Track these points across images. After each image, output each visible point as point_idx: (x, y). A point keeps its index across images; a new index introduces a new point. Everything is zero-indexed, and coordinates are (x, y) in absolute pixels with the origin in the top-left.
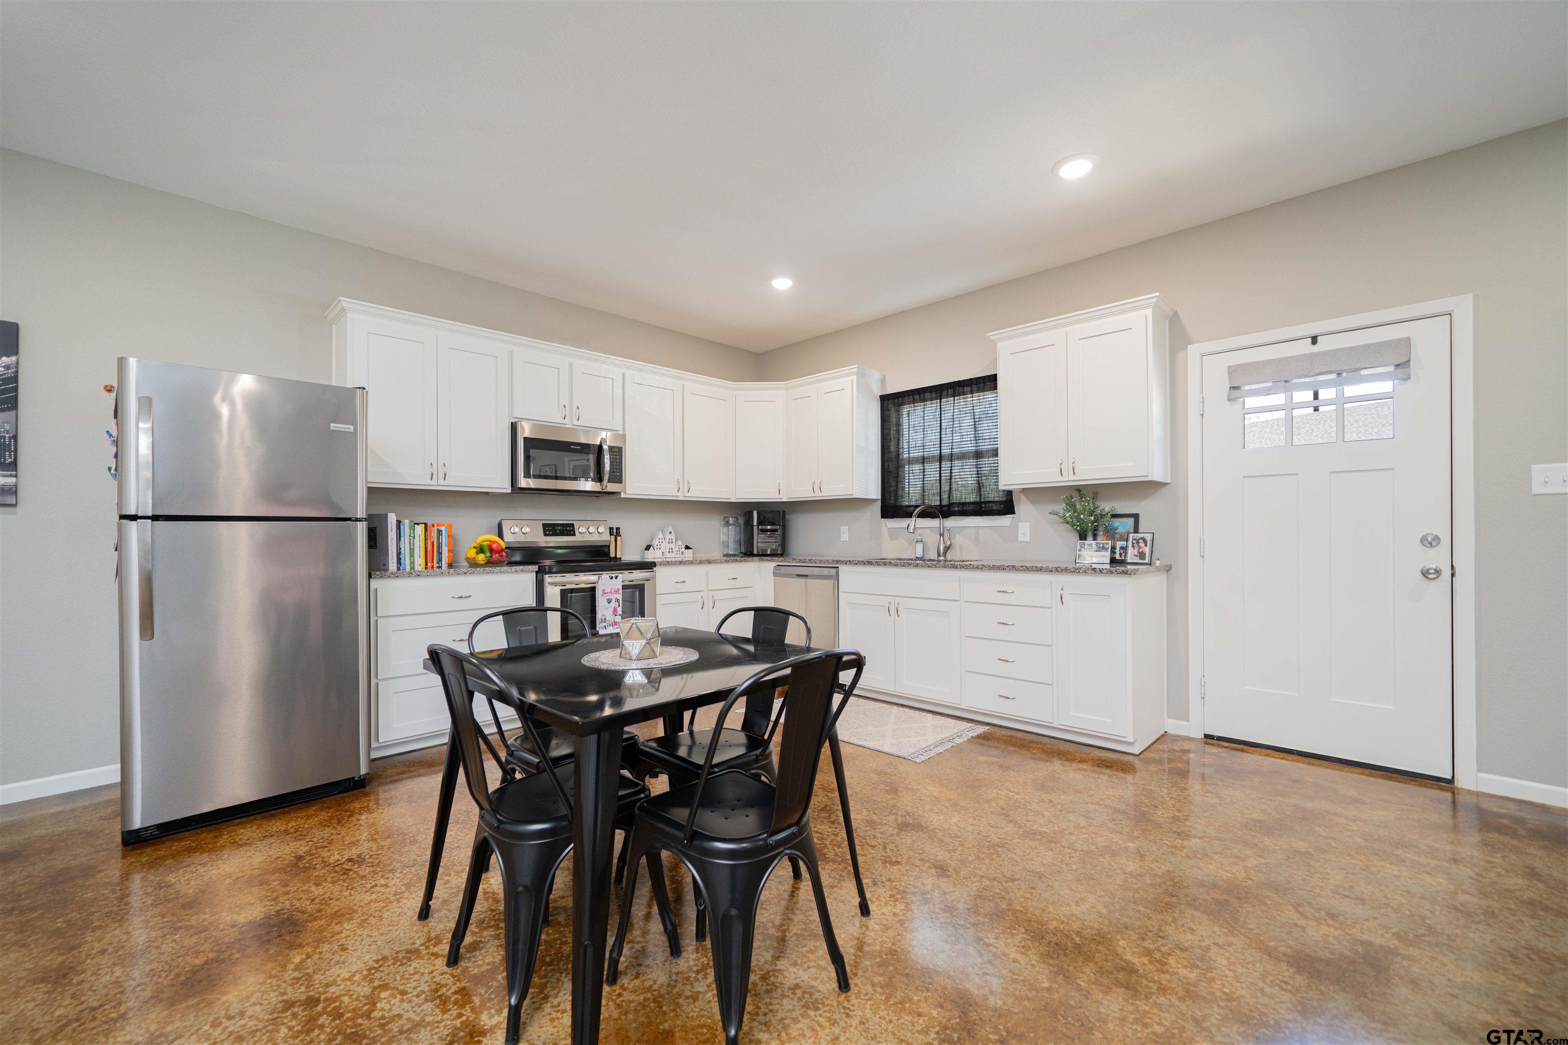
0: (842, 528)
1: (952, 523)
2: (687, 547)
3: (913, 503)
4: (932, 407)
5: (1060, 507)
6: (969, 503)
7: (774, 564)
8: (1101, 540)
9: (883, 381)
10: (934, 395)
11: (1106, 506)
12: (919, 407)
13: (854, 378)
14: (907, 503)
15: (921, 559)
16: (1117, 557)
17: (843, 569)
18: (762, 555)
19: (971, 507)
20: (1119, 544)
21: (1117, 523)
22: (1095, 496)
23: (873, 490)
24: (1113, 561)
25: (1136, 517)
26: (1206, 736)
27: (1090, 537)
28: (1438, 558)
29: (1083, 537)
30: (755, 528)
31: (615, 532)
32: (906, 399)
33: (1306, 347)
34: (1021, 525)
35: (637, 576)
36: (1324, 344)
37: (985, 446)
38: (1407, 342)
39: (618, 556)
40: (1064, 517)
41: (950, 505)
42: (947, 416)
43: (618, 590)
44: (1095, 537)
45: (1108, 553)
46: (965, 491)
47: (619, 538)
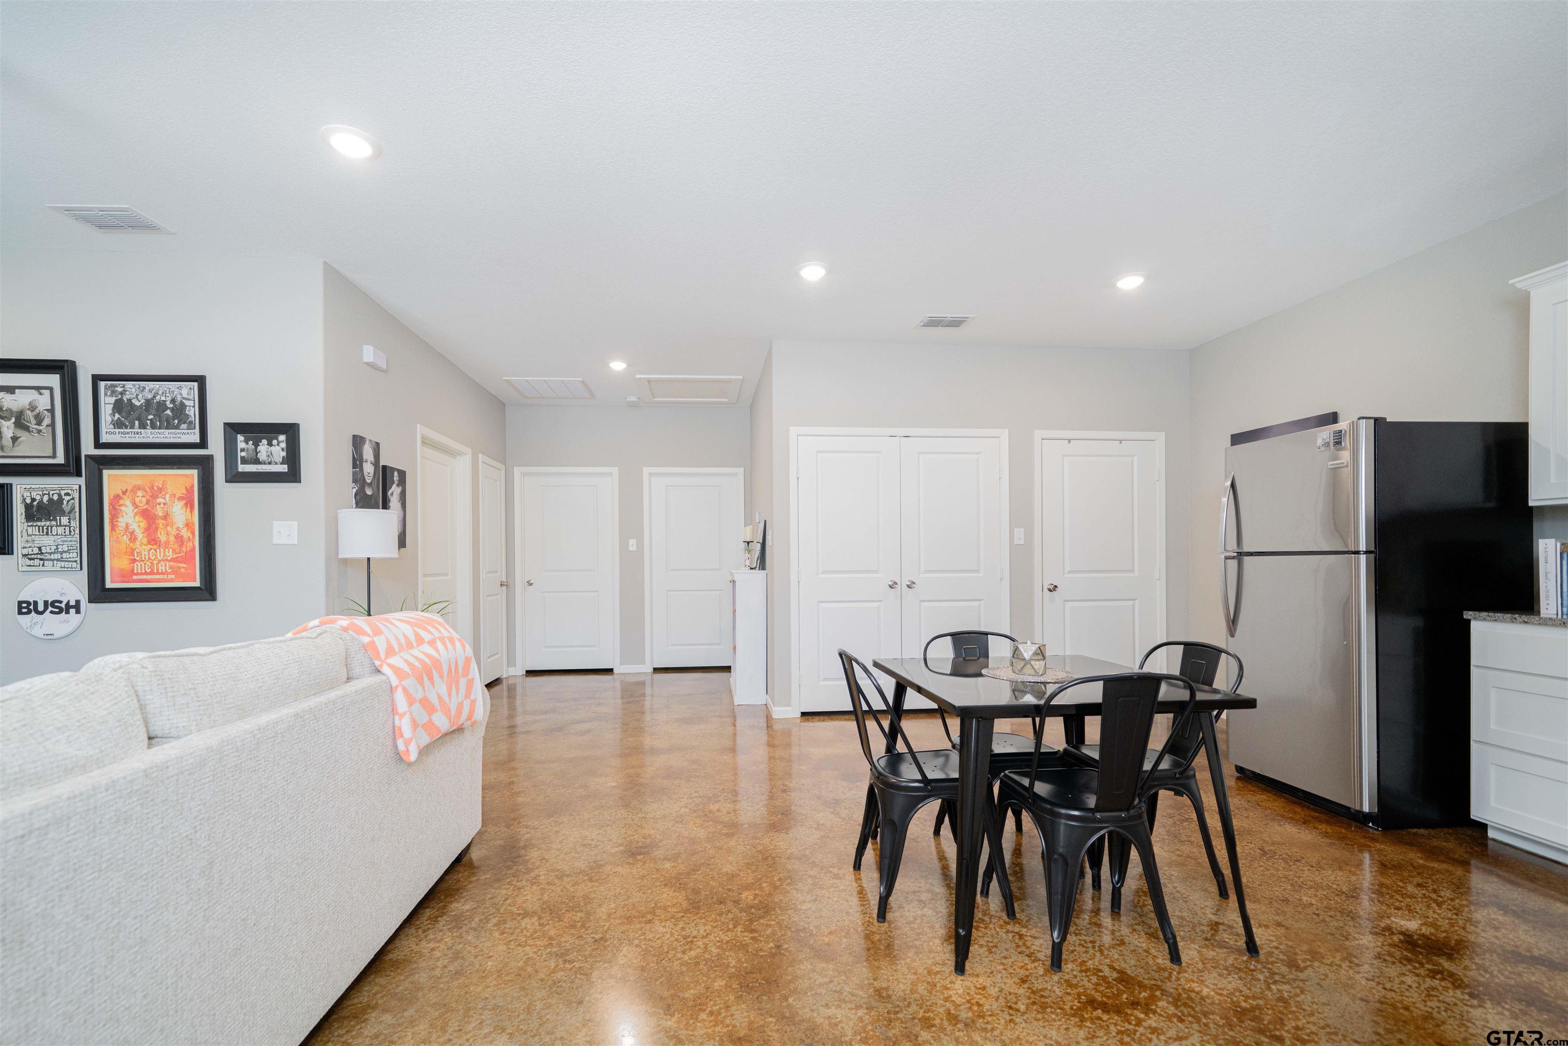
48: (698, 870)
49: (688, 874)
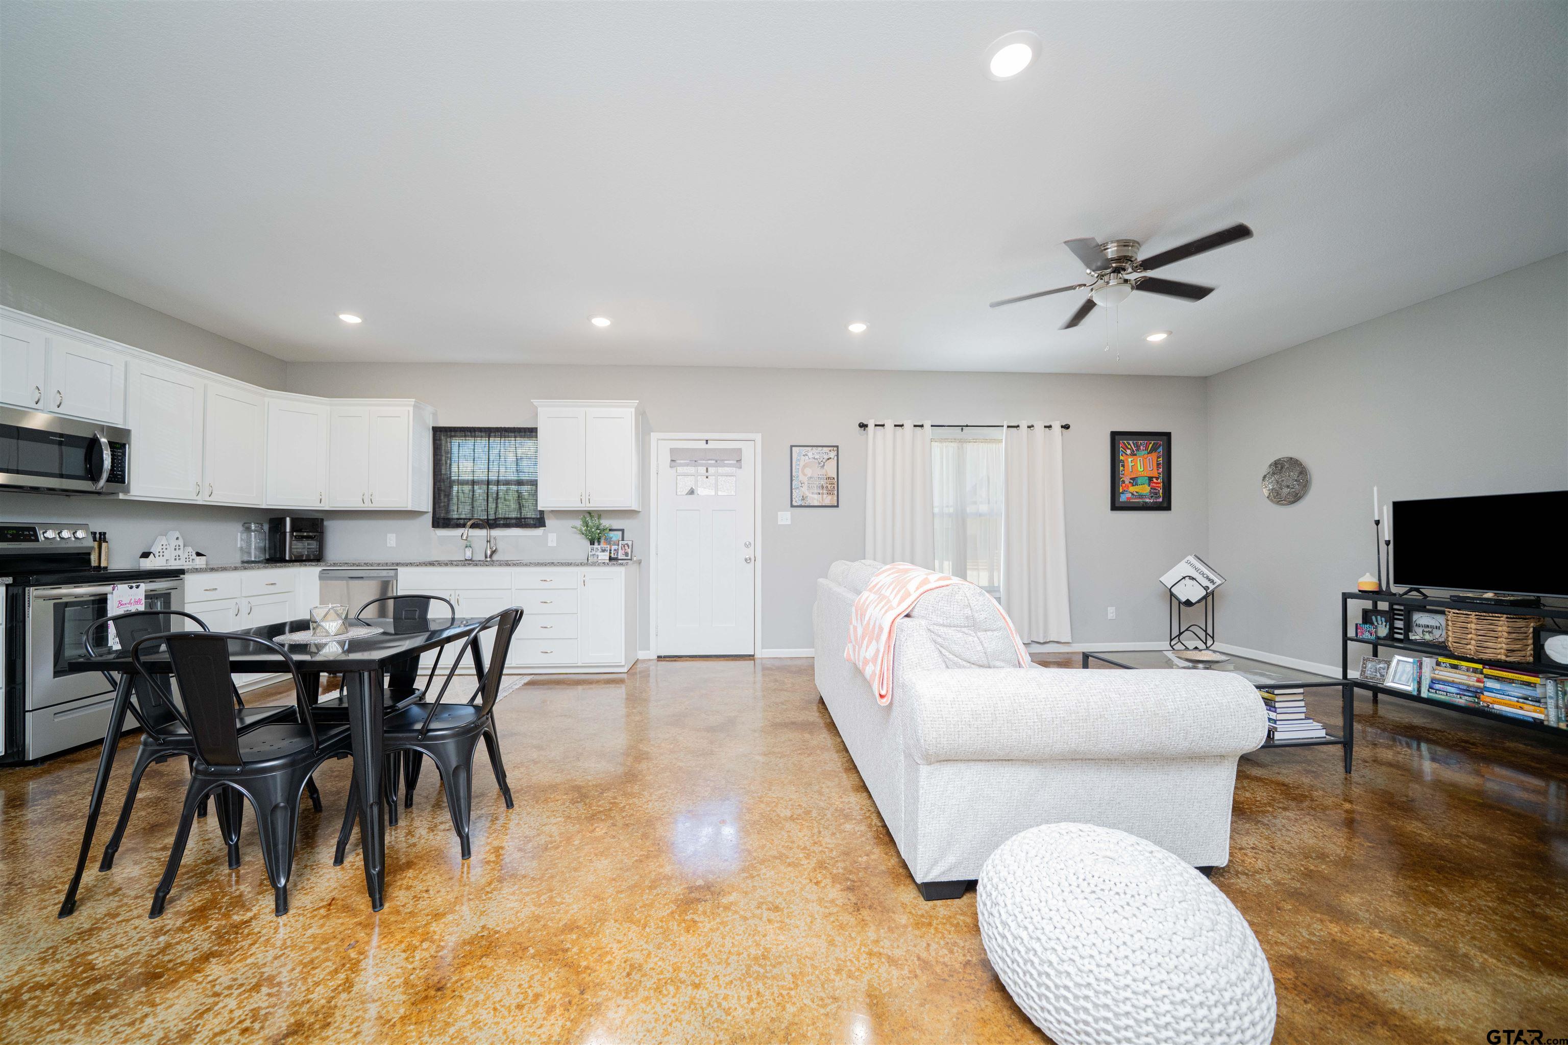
0: (389, 535)
1: (496, 533)
2: (198, 554)
3: (463, 516)
4: (481, 443)
5: (578, 523)
6: (511, 519)
7: (320, 569)
8: (603, 545)
9: (435, 415)
10: (483, 434)
11: (606, 523)
12: (470, 442)
13: (411, 409)
14: (456, 516)
15: (471, 560)
16: (612, 556)
17: (401, 570)
18: (299, 560)
19: (514, 521)
20: (614, 547)
21: (612, 534)
22: (599, 517)
23: (426, 504)
24: (611, 559)
25: (623, 531)
26: (659, 657)
27: (596, 543)
28: (749, 553)
29: (592, 543)
30: (288, 535)
31: (101, 538)
32: (458, 434)
33: (702, 445)
34: (550, 535)
35: (160, 585)
36: (711, 445)
37: (524, 477)
38: (740, 450)
39: (103, 564)
40: (581, 531)
41: (496, 519)
42: (494, 452)
43: (140, 600)
44: (599, 543)
45: (608, 553)
46: (508, 509)
47: (104, 545)
48: (636, 861)
49: (647, 857)
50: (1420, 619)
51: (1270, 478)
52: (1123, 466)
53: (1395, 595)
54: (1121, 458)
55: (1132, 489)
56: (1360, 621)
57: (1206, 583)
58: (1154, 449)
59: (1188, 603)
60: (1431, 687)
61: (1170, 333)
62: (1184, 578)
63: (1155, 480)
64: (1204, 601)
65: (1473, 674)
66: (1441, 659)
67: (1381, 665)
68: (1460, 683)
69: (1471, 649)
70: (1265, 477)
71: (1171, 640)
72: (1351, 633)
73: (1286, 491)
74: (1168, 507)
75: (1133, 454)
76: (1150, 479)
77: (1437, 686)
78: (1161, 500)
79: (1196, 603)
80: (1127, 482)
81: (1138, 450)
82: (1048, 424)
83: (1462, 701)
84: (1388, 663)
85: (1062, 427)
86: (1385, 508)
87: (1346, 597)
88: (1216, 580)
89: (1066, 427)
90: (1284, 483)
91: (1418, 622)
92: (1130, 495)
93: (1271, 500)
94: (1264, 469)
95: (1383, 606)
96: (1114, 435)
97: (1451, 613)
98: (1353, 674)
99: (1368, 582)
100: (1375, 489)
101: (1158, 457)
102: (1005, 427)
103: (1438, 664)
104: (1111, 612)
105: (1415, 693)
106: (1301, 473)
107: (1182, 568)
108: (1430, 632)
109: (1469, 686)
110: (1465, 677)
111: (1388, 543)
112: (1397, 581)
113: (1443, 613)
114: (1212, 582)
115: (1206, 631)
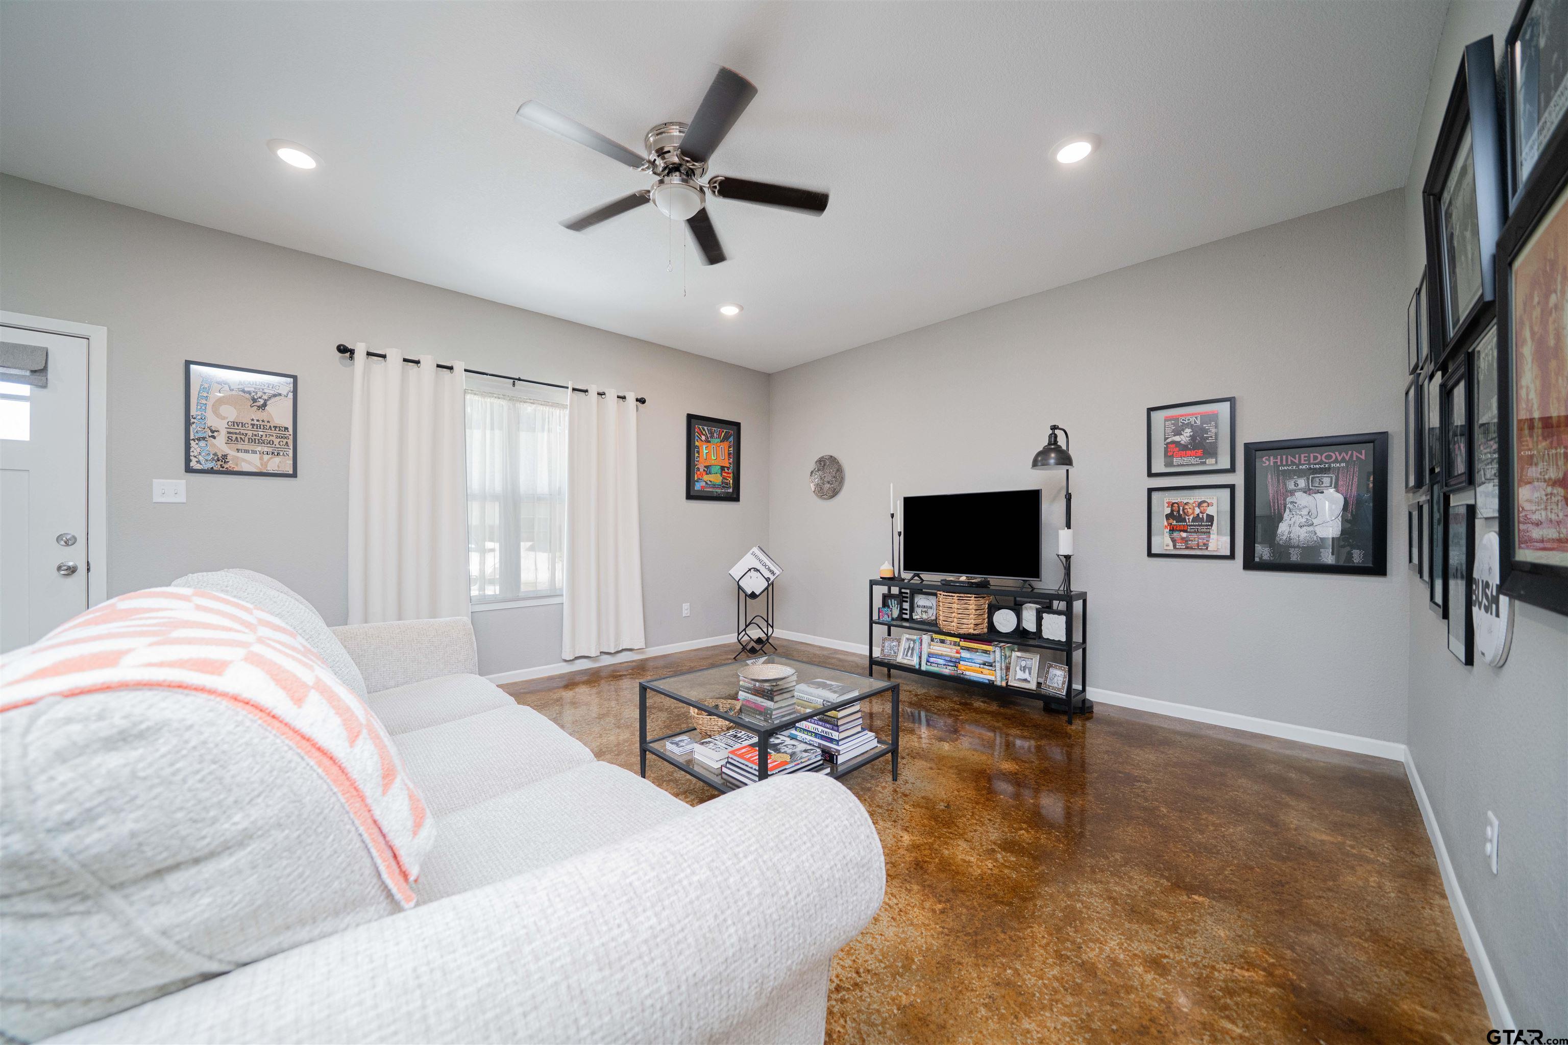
28: (71, 556)
38: (43, 349)
50: (920, 600)
51: (815, 474)
52: (698, 452)
53: (904, 580)
54: (697, 443)
55: (706, 478)
56: (881, 606)
57: (767, 574)
58: (726, 438)
59: (753, 596)
60: (928, 661)
61: (741, 308)
62: (750, 570)
63: (726, 470)
64: (766, 591)
65: (954, 647)
66: (935, 636)
67: (894, 644)
68: (946, 656)
69: (953, 627)
70: (812, 473)
71: (739, 634)
72: (875, 617)
73: (827, 486)
74: (737, 499)
75: (707, 441)
76: (723, 468)
77: (932, 660)
78: (731, 490)
79: (760, 594)
80: (701, 470)
81: (712, 437)
82: (621, 394)
83: (947, 671)
84: (899, 641)
85: (637, 400)
86: (898, 502)
87: (872, 583)
88: (776, 571)
89: (642, 401)
90: (826, 479)
91: (919, 604)
92: (703, 484)
93: (817, 495)
94: (812, 466)
95: (895, 590)
96: (691, 418)
97: (942, 595)
98: (877, 653)
99: (886, 569)
100: (891, 485)
101: (730, 447)
102: (570, 390)
103: (932, 640)
104: (686, 608)
105: (917, 667)
106: (838, 470)
107: (749, 560)
108: (926, 612)
109: (951, 657)
110: (949, 650)
111: (900, 534)
112: (907, 568)
113: (935, 595)
114: (773, 573)
115: (767, 622)
